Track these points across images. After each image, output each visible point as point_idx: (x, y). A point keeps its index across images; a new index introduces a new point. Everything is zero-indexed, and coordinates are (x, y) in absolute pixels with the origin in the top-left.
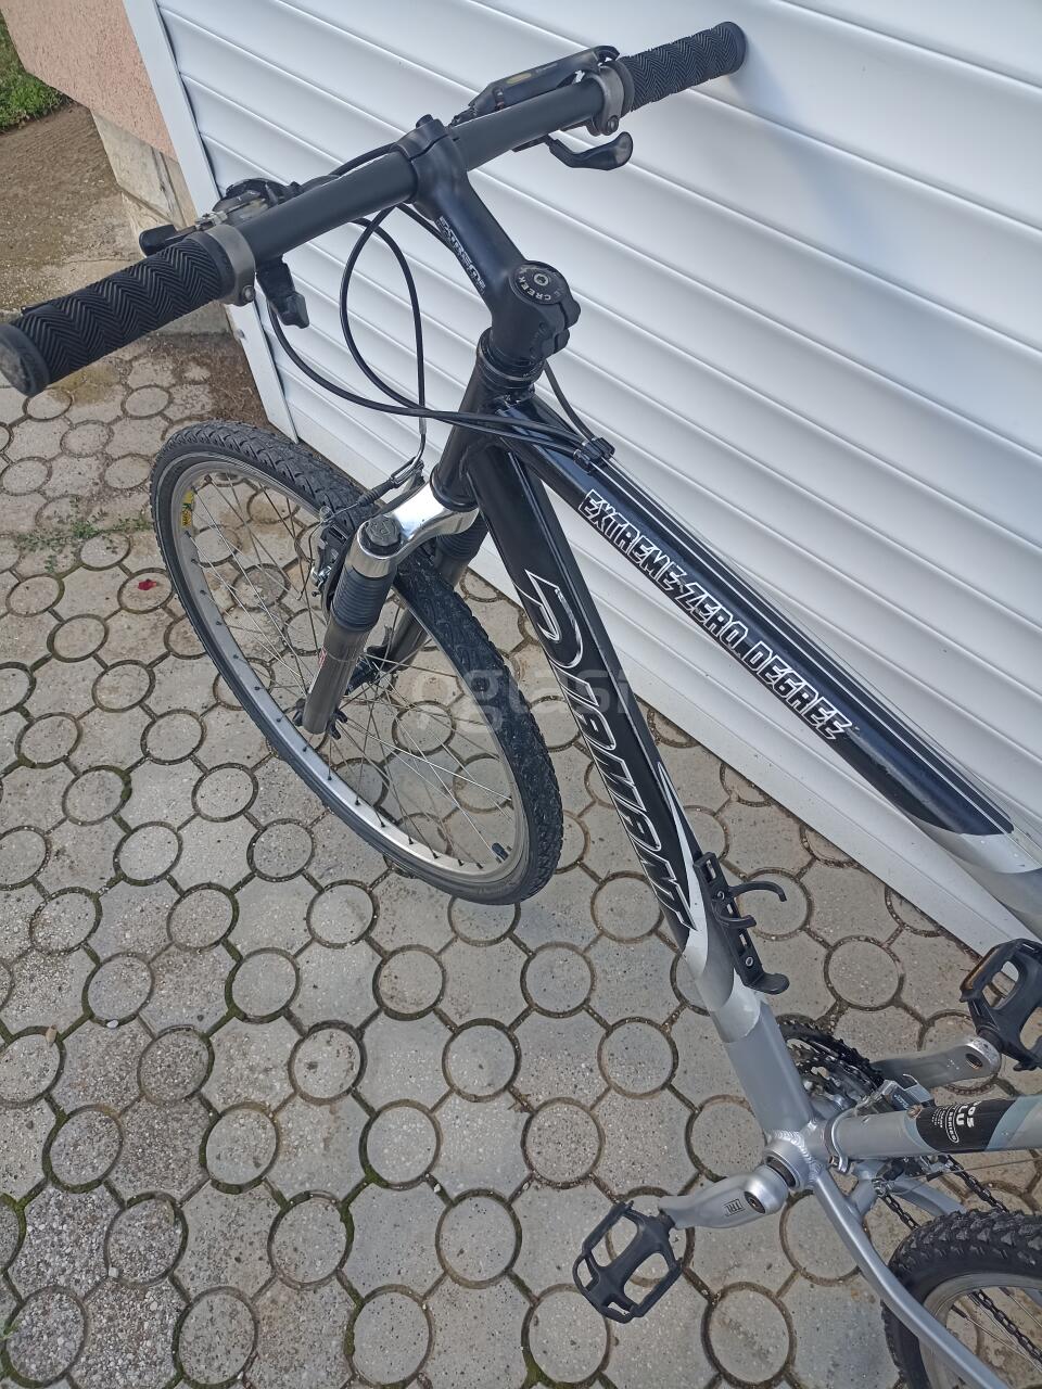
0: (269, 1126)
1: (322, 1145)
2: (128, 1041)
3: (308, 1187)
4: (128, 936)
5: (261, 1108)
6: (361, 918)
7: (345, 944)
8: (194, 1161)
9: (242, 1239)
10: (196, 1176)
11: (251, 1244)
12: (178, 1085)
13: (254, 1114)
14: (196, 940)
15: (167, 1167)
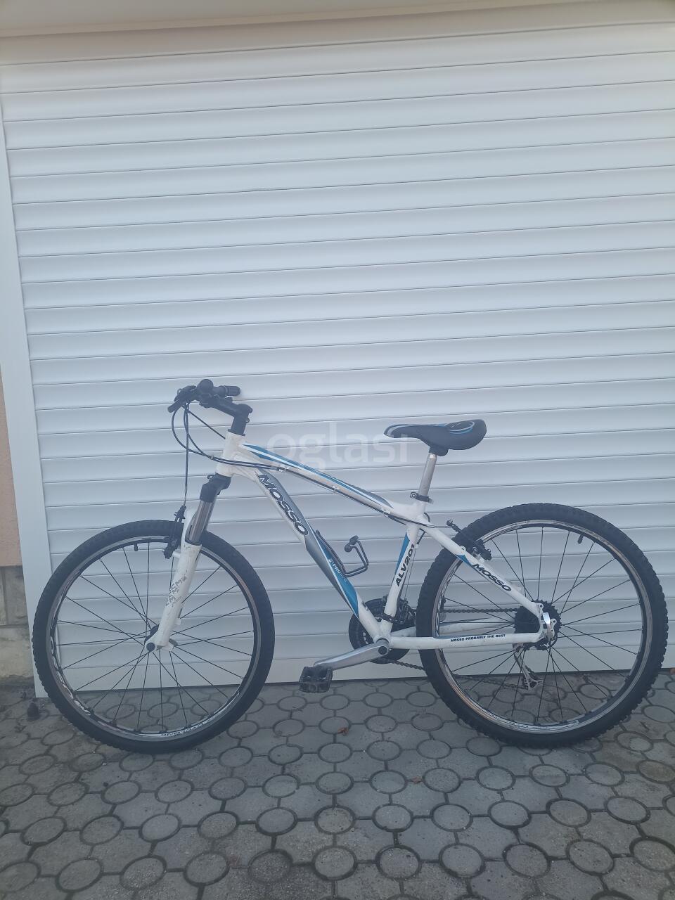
0: (338, 849)
1: (365, 838)
2: (236, 877)
3: (376, 851)
4: (187, 853)
5: (326, 848)
6: (291, 782)
7: (294, 792)
8: (321, 882)
9: (373, 883)
10: (328, 886)
11: (379, 881)
12: (280, 871)
13: (327, 851)
14: (224, 832)
15: (312, 892)
